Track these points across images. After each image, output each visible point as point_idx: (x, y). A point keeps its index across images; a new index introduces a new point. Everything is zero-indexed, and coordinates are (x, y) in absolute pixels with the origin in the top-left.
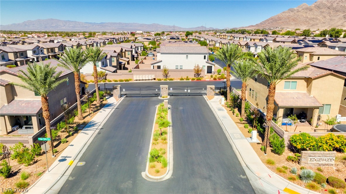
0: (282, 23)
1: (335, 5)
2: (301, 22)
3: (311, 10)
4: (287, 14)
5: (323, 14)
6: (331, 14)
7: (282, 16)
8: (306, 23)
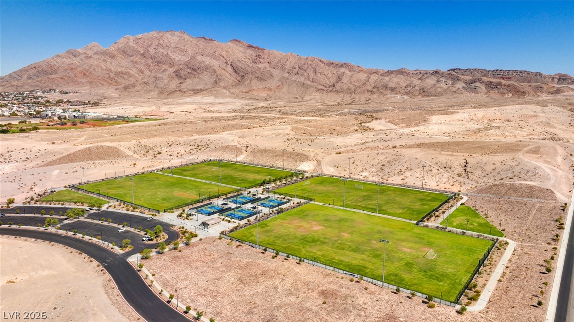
0: (61, 80)
1: (152, 51)
2: (100, 78)
3: (113, 56)
4: (67, 61)
5: (136, 66)
6: (149, 66)
7: (55, 63)
8: (110, 81)
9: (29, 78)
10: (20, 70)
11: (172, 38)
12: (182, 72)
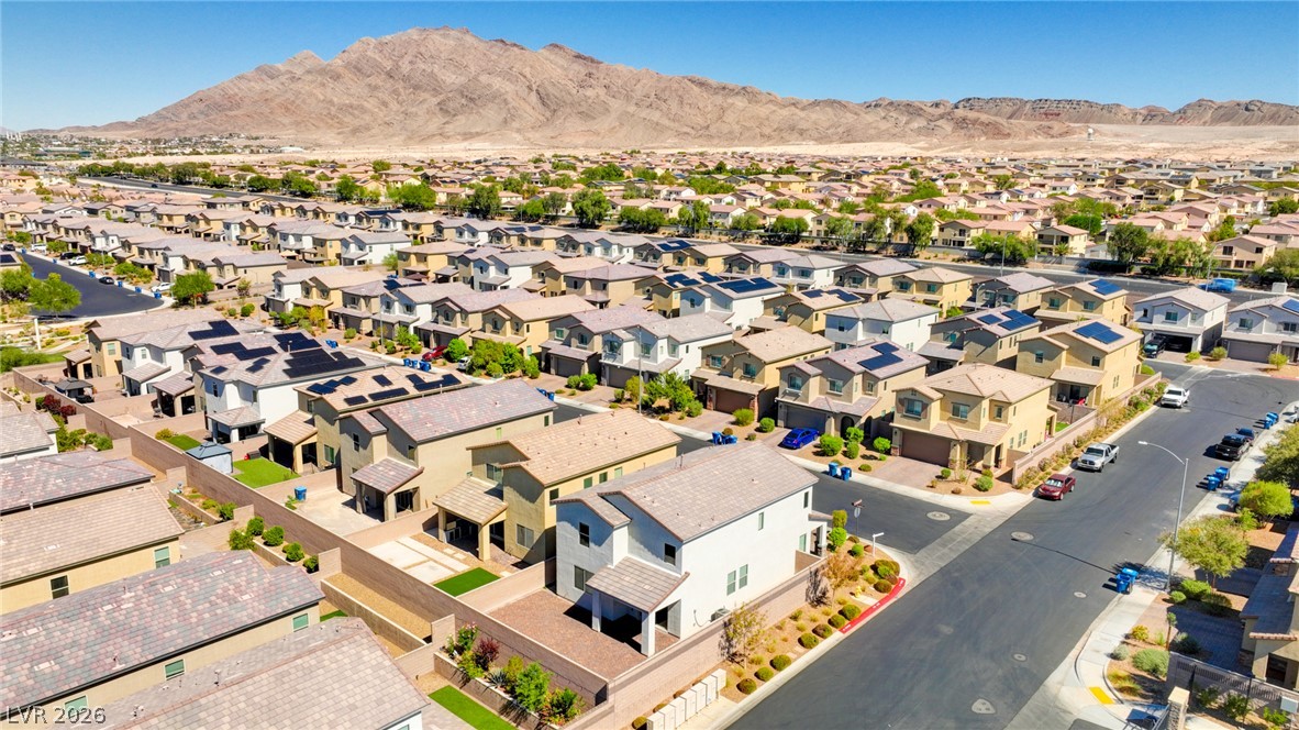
0: (247, 119)
1: (405, 68)
2: (313, 115)
3: (337, 77)
4: (258, 87)
5: (376, 94)
6: (399, 95)
7: (236, 90)
8: (330, 121)
9: (192, 117)
10: (175, 105)
11: (441, 42)
12: (451, 104)
